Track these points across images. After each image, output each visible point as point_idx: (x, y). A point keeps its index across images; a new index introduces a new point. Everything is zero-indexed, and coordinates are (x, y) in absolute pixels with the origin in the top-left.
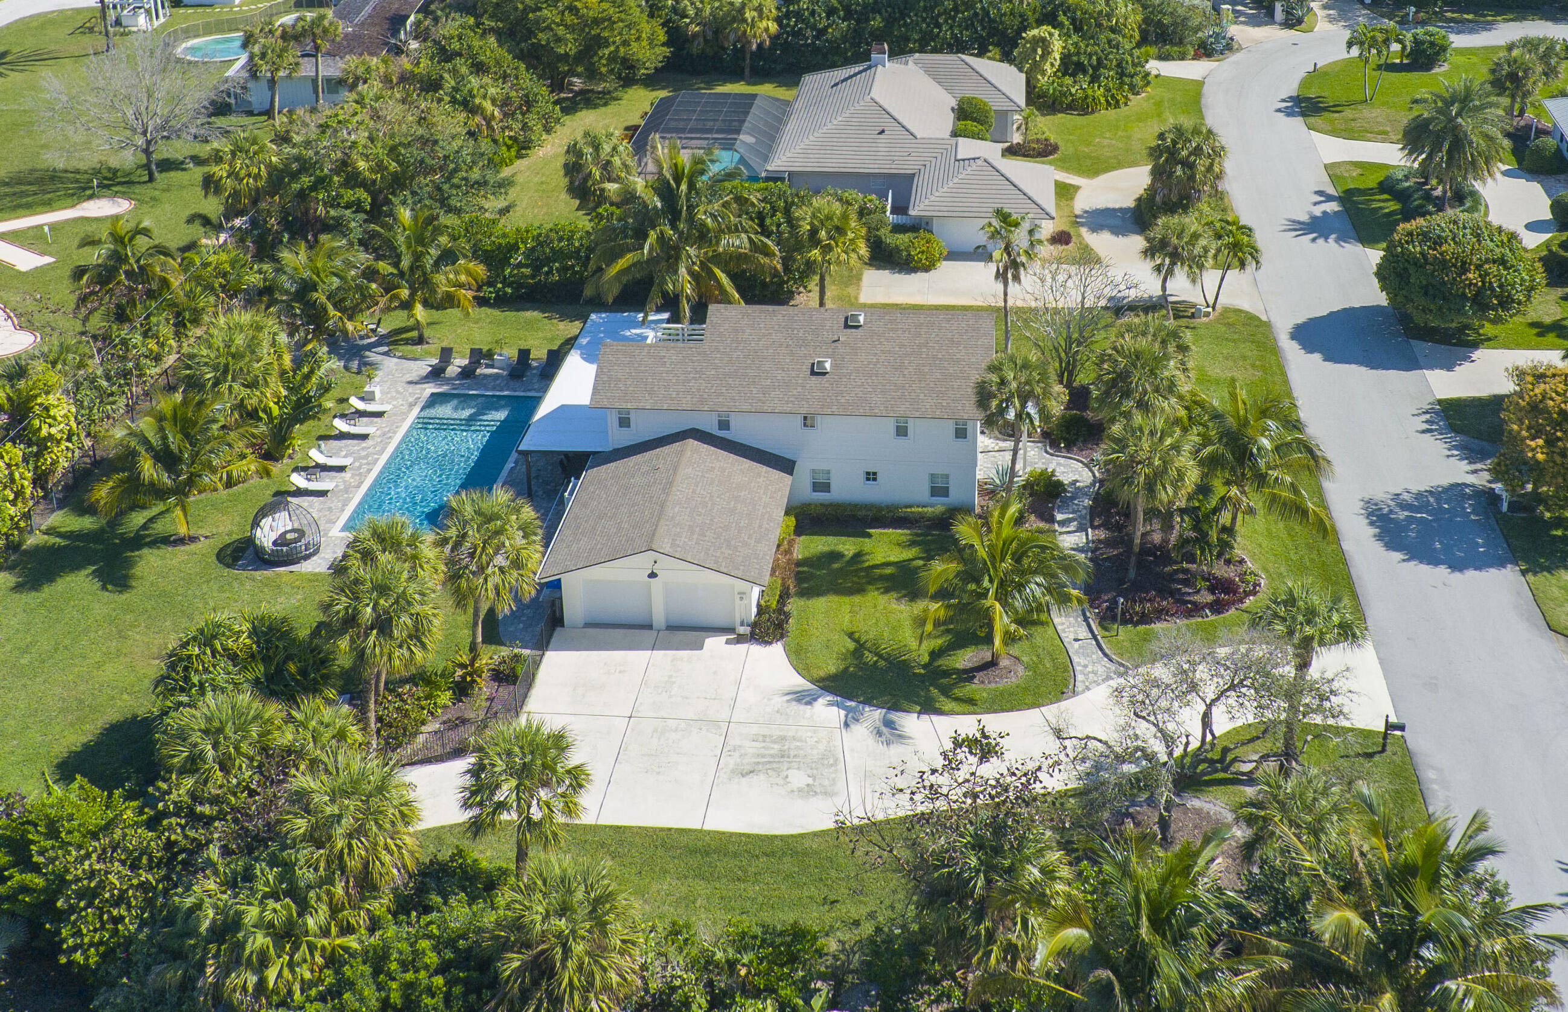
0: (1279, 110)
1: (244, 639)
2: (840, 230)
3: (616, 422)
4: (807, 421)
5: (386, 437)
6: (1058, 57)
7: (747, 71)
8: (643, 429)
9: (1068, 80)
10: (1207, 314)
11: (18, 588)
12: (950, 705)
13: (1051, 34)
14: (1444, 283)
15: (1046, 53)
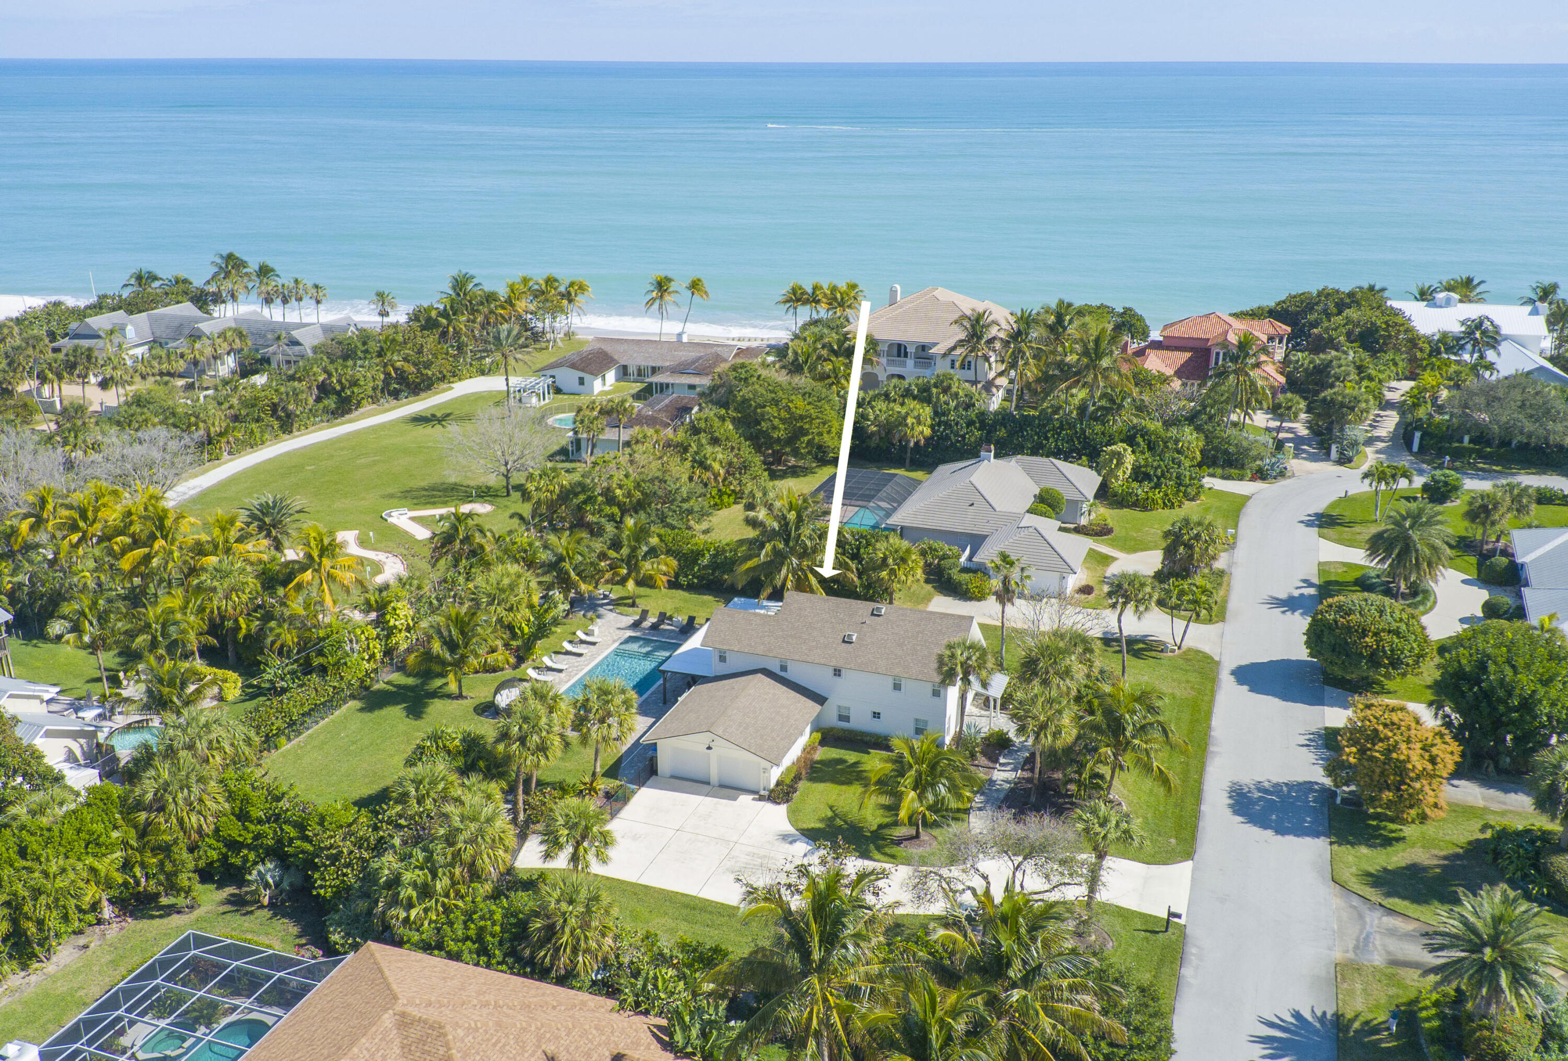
0: (1302, 522)
1: (457, 742)
2: (904, 560)
3: (717, 658)
4: (837, 672)
5: (593, 657)
6: (1130, 467)
7: (908, 461)
8: (734, 663)
9: (1135, 485)
10: (1173, 651)
11: (361, 710)
12: (878, 856)
13: (1125, 450)
14: (1346, 643)
15: (1120, 463)
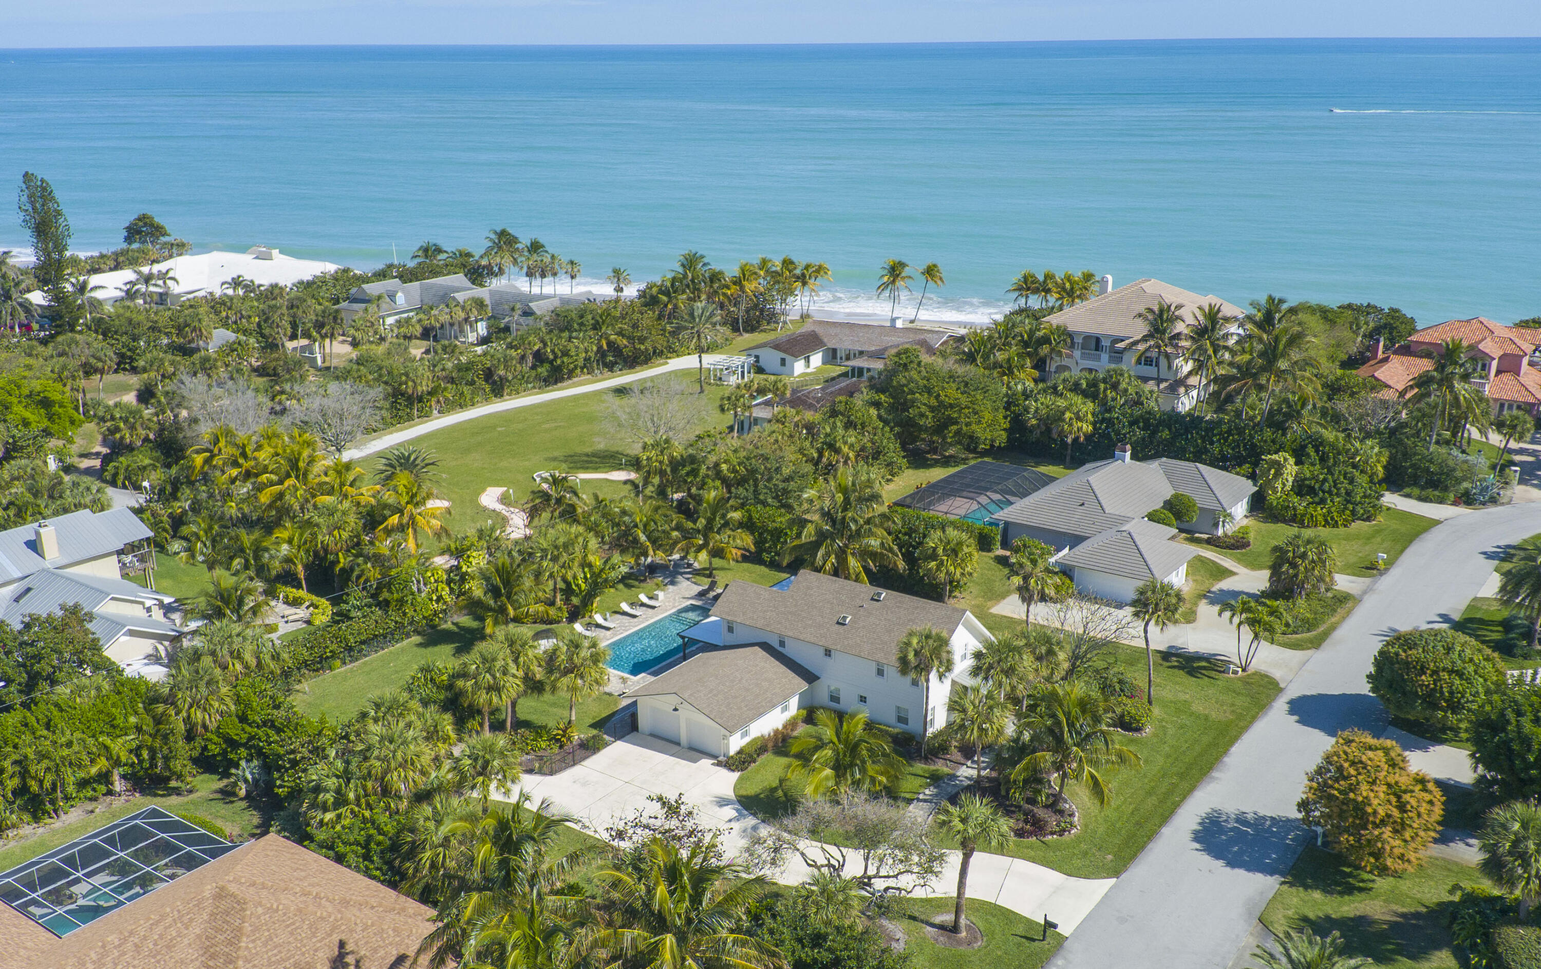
0: (1484, 553)
1: (444, 677)
4: (828, 653)
5: (646, 619)
7: (1068, 458)
9: (1296, 500)
10: (1235, 672)
13: (1286, 460)
15: (1278, 474)
